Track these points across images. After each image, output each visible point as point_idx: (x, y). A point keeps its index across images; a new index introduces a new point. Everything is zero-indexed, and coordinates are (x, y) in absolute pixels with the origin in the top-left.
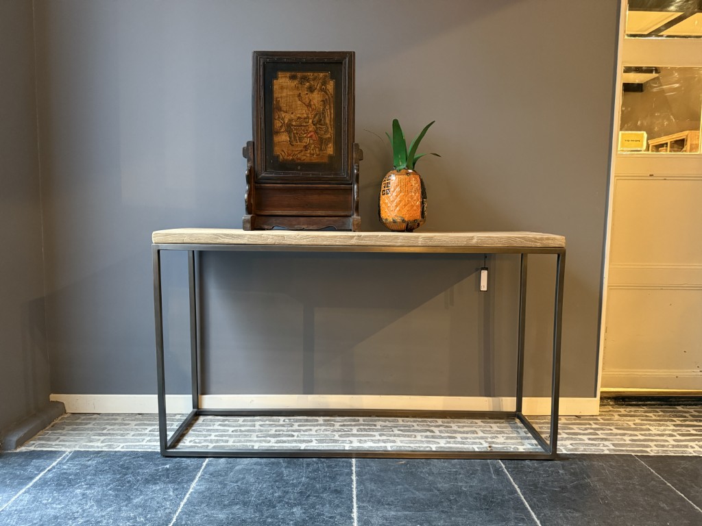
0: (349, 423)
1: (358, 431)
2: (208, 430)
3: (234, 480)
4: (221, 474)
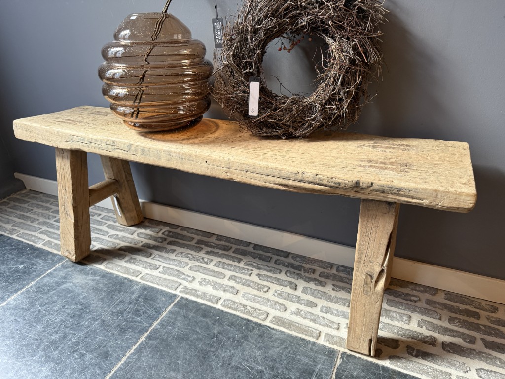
0: (217, 251)
1: (215, 265)
3: (45, 301)
4: (44, 290)
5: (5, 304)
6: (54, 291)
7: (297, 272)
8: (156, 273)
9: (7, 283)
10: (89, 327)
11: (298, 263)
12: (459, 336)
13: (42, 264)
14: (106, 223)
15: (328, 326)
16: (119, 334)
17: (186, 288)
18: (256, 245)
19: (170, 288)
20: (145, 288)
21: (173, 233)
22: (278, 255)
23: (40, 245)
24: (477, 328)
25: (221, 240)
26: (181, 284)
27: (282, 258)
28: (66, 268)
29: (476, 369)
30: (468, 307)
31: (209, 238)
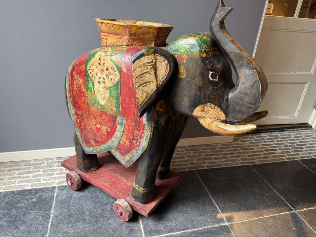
2: (52, 170)
3: (74, 205)
4: (66, 202)
5: (52, 216)
6: (72, 200)
9: (39, 209)
13: (46, 194)
14: (54, 166)
15: (185, 165)
23: (29, 188)
24: (217, 151)
28: (63, 190)
30: (211, 147)
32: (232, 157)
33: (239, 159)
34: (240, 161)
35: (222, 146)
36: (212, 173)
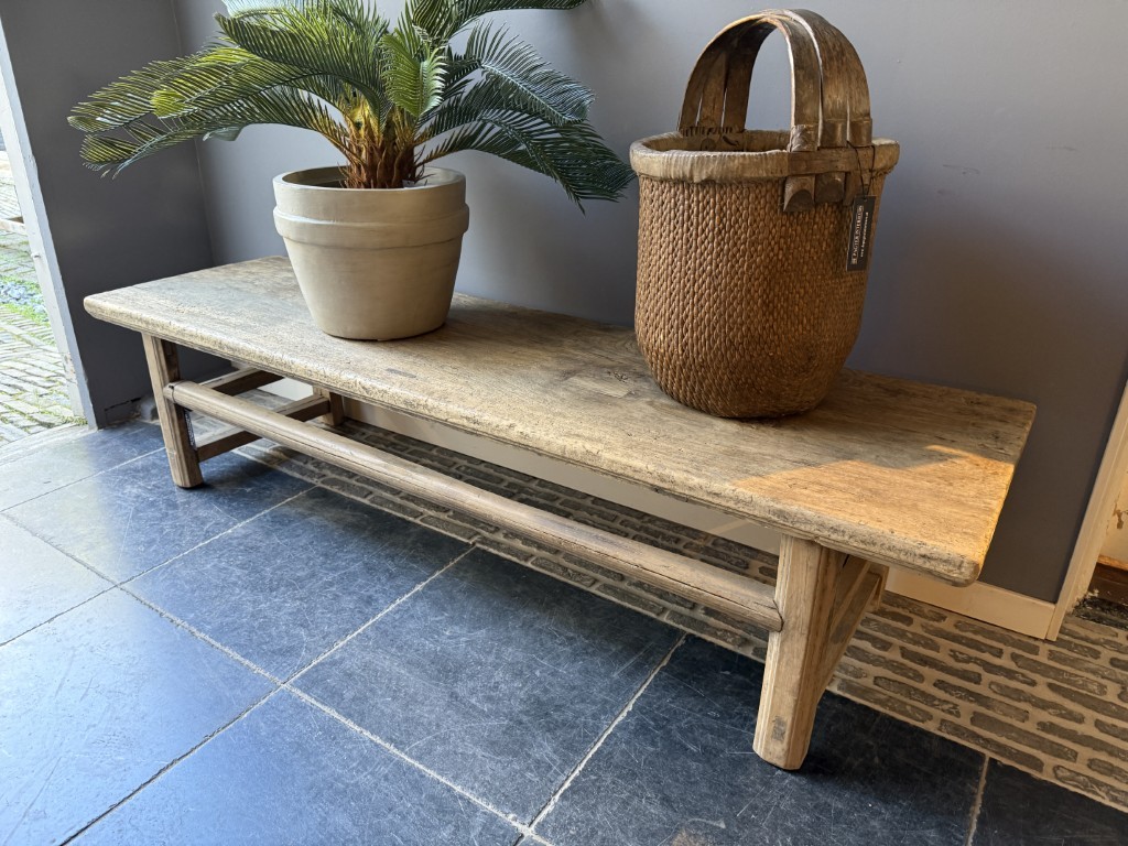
5: (230, 531)
7: (652, 538)
8: (444, 516)
10: (347, 568)
11: (656, 528)
12: (867, 640)
13: (279, 489)
15: (678, 603)
16: (388, 580)
17: (485, 538)
18: (596, 498)
19: (461, 536)
20: (426, 532)
21: (472, 469)
22: (627, 515)
24: (901, 635)
25: (544, 486)
26: (478, 533)
27: (634, 520)
28: (314, 498)
29: (876, 678)
30: (900, 611)
31: (528, 481)
32: (939, 684)
33: (967, 707)
34: (958, 715)
35: (966, 631)
36: (741, 678)
